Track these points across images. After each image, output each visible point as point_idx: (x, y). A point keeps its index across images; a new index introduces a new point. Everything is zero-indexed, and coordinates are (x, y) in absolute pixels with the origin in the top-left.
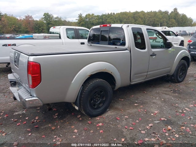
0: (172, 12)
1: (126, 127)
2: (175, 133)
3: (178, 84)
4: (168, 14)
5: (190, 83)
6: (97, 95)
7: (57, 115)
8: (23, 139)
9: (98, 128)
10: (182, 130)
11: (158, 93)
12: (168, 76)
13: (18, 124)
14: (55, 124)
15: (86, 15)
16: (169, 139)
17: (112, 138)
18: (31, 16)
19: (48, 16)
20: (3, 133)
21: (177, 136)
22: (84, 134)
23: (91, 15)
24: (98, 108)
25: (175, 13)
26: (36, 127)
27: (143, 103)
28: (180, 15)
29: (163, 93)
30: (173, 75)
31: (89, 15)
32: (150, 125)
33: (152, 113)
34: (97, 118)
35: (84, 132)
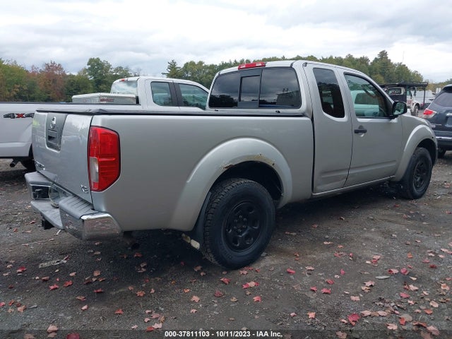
0: (376, 59)
1: (314, 289)
2: (429, 299)
3: (414, 202)
4: (367, 64)
5: (440, 200)
6: (241, 217)
7: (144, 267)
8: (69, 318)
9: (248, 293)
10: (444, 293)
11: (372, 220)
12: (390, 182)
13: (52, 287)
14: (144, 285)
15: (186, 65)
16: (417, 311)
17: (285, 311)
18: (59, 65)
19: (98, 64)
20: (18, 306)
21: (436, 305)
22: (216, 305)
23: (196, 63)
24: (244, 247)
25: (384, 61)
26: (98, 293)
27: (342, 241)
28: (394, 66)
29: (383, 220)
30: (402, 182)
31: (192, 63)
32: (369, 284)
33: (368, 259)
34: (241, 272)
35: (216, 301)
